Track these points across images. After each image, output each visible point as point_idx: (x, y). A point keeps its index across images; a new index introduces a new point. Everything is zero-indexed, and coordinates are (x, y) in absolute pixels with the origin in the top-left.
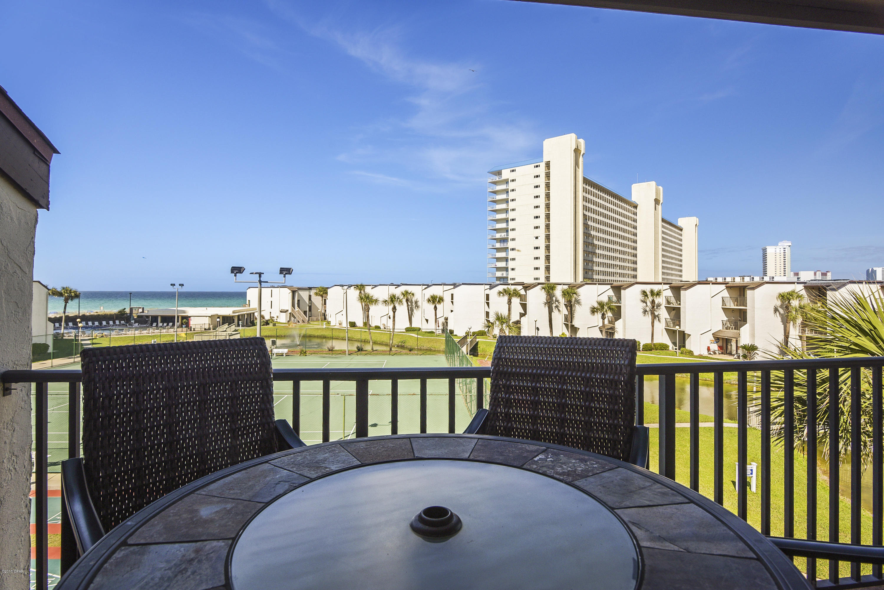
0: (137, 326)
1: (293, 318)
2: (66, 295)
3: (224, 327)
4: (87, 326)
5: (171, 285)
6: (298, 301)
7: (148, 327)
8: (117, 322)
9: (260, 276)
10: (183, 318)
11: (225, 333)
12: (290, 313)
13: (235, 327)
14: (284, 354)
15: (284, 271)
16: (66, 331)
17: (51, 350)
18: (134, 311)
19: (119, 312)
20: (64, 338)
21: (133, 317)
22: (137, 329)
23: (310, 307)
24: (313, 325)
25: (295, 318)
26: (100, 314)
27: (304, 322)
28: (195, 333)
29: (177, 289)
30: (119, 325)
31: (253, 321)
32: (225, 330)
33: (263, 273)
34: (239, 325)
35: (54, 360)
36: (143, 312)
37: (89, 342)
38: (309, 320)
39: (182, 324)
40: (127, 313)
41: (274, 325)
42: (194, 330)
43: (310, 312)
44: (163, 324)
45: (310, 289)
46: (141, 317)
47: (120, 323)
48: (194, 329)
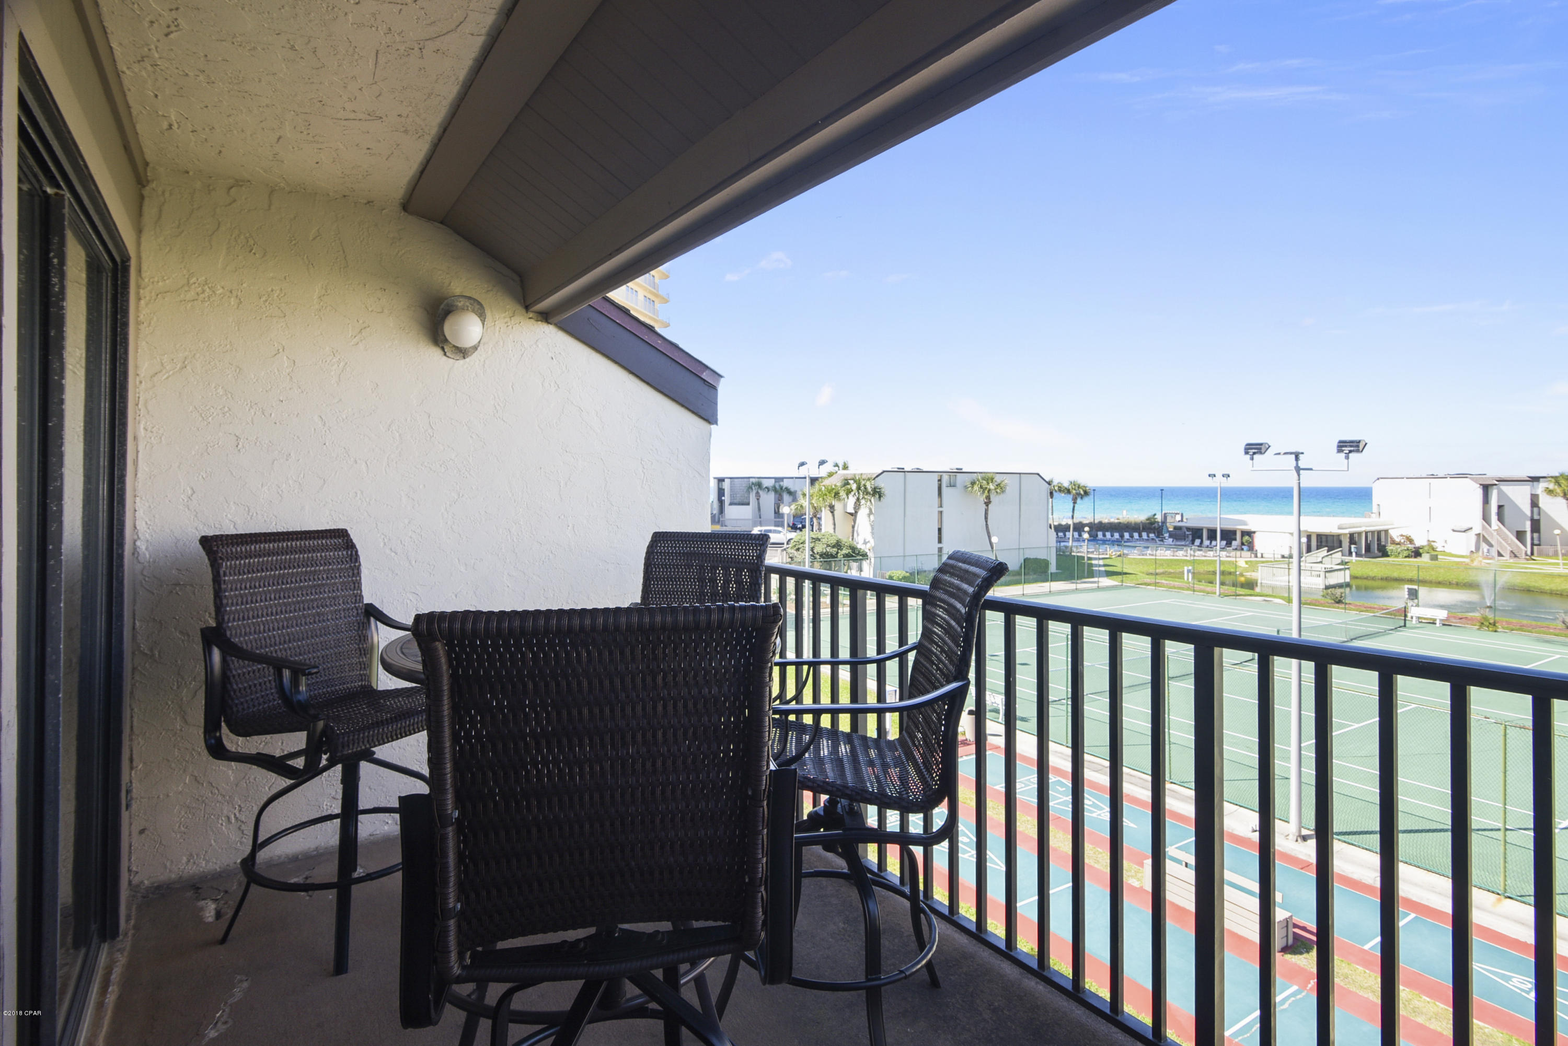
0: (1171, 543)
1: (1484, 547)
2: (1074, 492)
3: (1318, 555)
4: (1105, 539)
5: (1209, 476)
6: (1500, 507)
7: (1185, 546)
8: (1144, 535)
9: (1297, 458)
10: (1245, 533)
11: (1320, 565)
12: (1478, 535)
13: (1343, 555)
14: (1438, 622)
15: (1346, 446)
16: (1075, 544)
17: (1053, 568)
18: (1169, 520)
19: (1147, 520)
20: (1073, 554)
21: (1167, 528)
22: (1168, 548)
23: (1536, 526)
24: (1542, 564)
25: (1491, 545)
26: (1121, 521)
27: (1516, 556)
28: (1263, 562)
29: (1219, 482)
30: (1147, 540)
31: (1385, 546)
32: (1319, 560)
33: (1302, 453)
34: (1350, 554)
35: (1052, 583)
36: (1182, 521)
37: (1101, 562)
38: (1532, 553)
39: (1243, 544)
40: (1158, 522)
41: (1434, 558)
42: (1262, 557)
43: (1536, 535)
44: (1211, 543)
45: (1535, 479)
46: (1179, 528)
47: (1148, 536)
48: (1262, 554)
